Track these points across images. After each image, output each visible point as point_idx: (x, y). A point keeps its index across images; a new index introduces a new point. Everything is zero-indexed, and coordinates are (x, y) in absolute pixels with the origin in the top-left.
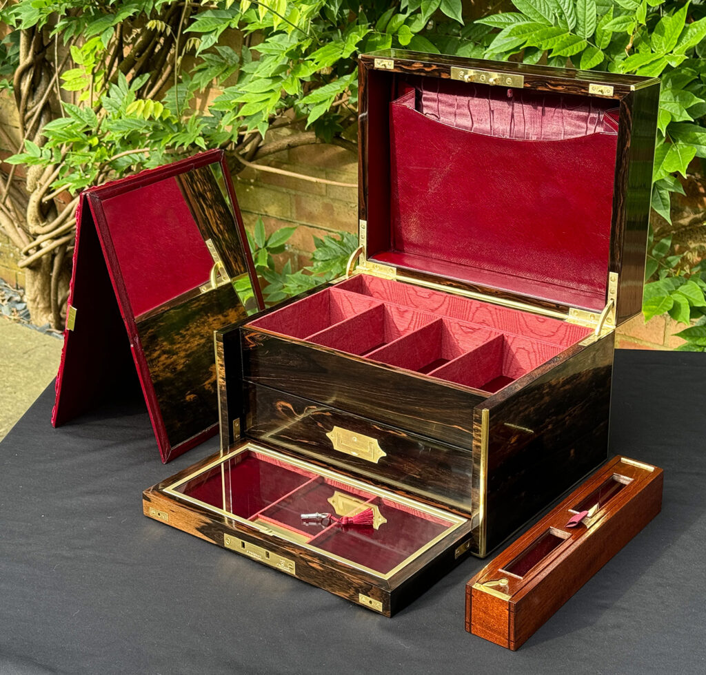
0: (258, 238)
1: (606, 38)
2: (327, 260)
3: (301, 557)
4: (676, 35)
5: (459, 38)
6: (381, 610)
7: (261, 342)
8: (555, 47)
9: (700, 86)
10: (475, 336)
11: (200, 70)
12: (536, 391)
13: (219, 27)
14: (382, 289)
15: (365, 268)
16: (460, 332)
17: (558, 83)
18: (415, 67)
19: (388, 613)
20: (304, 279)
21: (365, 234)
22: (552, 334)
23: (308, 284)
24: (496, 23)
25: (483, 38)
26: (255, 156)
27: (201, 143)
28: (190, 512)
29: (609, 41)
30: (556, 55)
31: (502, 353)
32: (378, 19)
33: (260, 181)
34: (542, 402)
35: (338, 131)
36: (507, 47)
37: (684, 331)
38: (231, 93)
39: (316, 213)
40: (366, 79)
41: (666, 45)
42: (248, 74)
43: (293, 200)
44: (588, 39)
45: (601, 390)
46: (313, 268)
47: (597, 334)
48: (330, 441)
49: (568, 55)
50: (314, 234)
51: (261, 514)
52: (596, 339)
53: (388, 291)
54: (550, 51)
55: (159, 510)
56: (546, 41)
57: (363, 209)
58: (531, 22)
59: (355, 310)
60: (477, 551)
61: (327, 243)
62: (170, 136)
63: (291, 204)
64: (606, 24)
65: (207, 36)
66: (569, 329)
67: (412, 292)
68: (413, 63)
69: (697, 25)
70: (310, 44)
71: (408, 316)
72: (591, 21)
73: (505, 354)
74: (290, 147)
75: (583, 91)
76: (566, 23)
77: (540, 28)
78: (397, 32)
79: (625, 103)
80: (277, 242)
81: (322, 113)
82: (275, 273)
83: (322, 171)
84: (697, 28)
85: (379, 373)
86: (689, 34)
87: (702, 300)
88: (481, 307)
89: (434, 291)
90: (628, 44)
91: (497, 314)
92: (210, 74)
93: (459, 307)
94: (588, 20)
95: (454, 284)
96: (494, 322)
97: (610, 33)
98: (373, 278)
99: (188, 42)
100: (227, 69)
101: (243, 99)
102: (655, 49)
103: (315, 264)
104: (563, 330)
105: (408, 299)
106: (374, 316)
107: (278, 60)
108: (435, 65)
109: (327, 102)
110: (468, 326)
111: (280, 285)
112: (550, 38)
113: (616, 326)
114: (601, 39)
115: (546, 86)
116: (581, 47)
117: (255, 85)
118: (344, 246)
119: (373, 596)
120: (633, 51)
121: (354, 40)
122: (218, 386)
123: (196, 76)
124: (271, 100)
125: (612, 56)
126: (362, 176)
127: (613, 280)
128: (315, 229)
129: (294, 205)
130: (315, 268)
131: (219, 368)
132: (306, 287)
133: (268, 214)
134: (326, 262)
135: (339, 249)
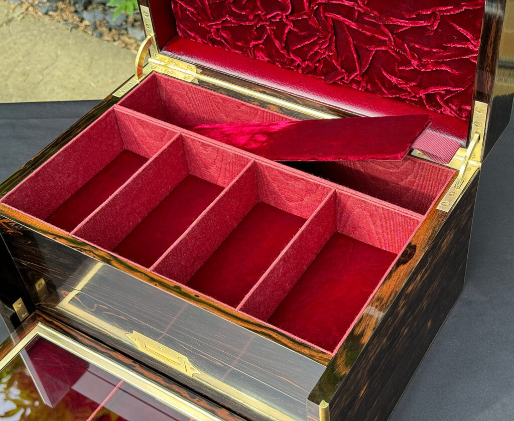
15: (159, 63)
48: (132, 341)
127: (481, 111)
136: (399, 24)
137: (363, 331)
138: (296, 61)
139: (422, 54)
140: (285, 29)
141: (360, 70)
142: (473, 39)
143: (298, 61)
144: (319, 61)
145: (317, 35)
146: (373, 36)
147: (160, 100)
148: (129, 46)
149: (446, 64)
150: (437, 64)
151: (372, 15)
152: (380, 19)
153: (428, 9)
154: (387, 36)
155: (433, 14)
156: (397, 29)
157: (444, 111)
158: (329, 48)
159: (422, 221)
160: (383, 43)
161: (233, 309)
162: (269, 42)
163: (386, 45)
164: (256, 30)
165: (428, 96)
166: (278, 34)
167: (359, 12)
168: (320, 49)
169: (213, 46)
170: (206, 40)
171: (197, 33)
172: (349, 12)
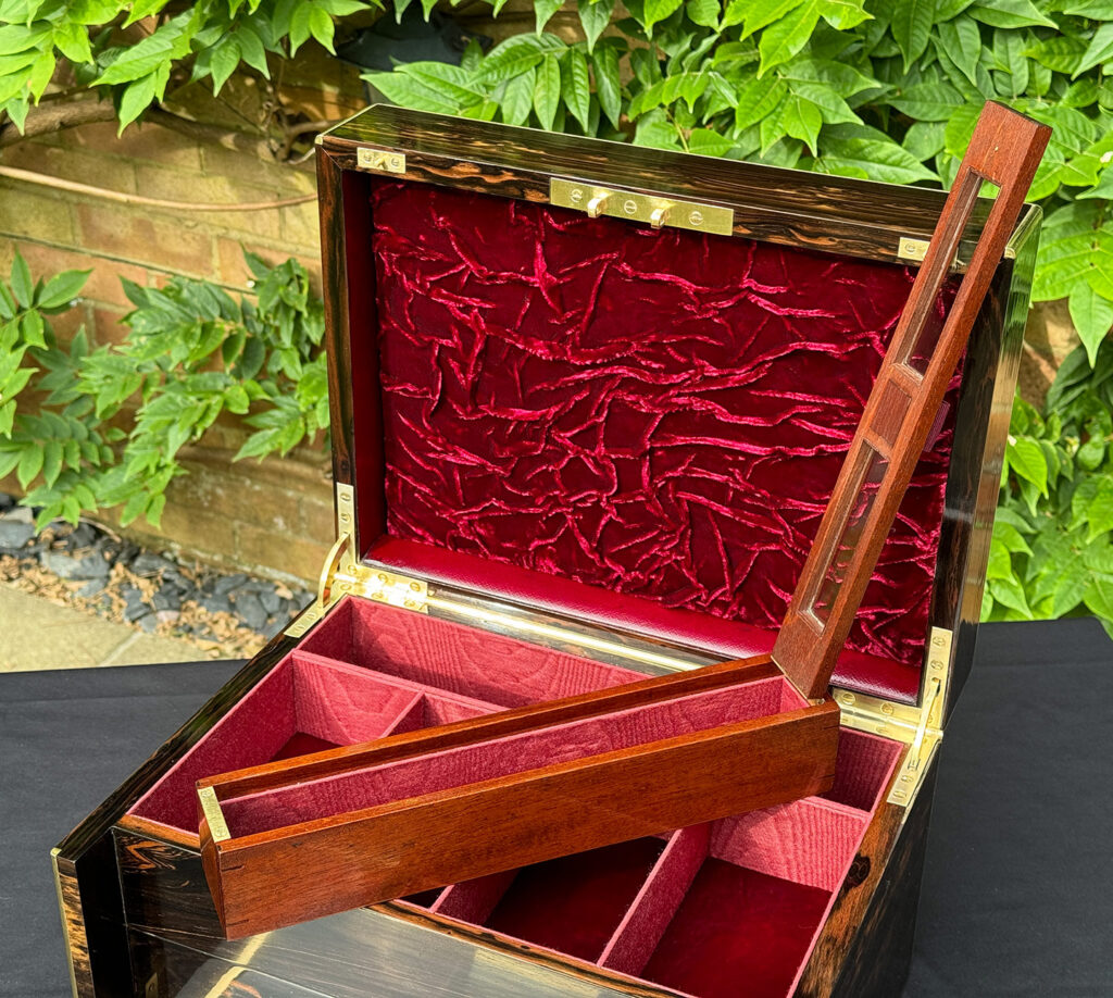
0: (20, 291)
2: (156, 334)
7: (170, 861)
15: (354, 580)
17: (818, 230)
18: (459, 173)
20: (115, 364)
21: (351, 513)
23: (122, 371)
39: (122, 236)
40: (337, 189)
43: (75, 212)
46: (132, 348)
50: (123, 274)
53: (414, 633)
57: (343, 463)
61: (152, 299)
63: (71, 219)
68: (455, 163)
75: (885, 252)
80: (56, 297)
81: (147, 102)
83: (127, 162)
89: (521, 643)
103: (134, 341)
105: (463, 653)
108: (508, 170)
109: (152, 78)
111: (69, 372)
115: (790, 236)
118: (184, 305)
122: (72, 961)
126: (338, 395)
127: (941, 643)
128: (122, 264)
129: (78, 221)
130: (136, 348)
131: (69, 927)
132: (120, 378)
133: (28, 236)
134: (155, 338)
135: (176, 311)
136: (804, 509)
137: (817, 988)
138: (615, 572)
140: (601, 518)
141: (732, 585)
142: (922, 533)
143: (619, 571)
144: (656, 572)
145: (658, 528)
146: (759, 529)
147: (352, 645)
148: (43, 590)
149: (878, 571)
151: (758, 495)
152: (772, 501)
154: (783, 528)
156: (799, 518)
157: (872, 648)
158: (677, 550)
159: (869, 822)
160: (775, 539)
161: (593, 965)
162: (569, 540)
163: (777, 543)
166: (587, 528)
167: (735, 490)
168: (662, 550)
169: (455, 549)
170: (444, 541)
171: (428, 529)
172: (718, 491)
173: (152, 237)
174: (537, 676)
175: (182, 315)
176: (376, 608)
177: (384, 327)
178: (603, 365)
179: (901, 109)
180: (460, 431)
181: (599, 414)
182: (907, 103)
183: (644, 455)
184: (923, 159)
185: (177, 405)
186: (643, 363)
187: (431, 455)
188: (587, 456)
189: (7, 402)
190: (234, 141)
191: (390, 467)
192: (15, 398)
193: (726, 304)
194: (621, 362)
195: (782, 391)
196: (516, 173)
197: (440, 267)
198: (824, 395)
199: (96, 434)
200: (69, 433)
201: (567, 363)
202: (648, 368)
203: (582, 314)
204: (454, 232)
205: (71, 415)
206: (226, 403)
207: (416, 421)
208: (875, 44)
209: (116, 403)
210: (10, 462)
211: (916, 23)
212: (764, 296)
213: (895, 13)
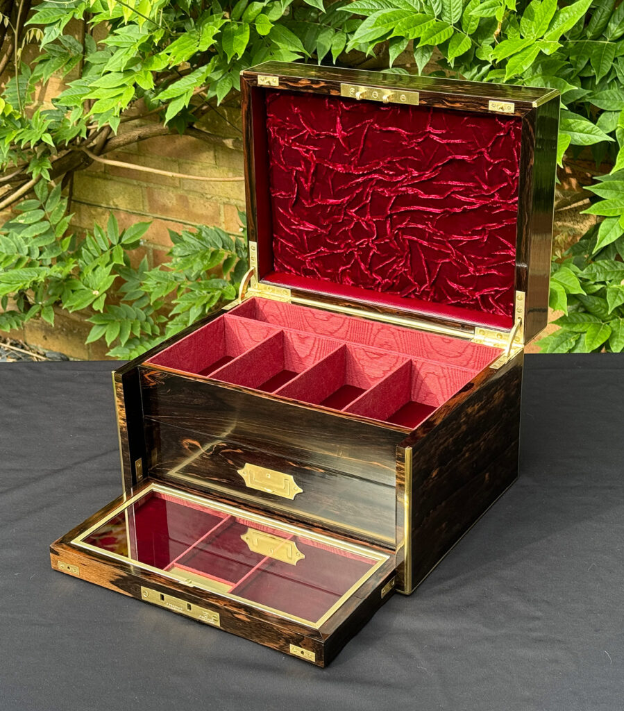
0: (112, 235)
1: (473, 23)
2: (186, 256)
3: (226, 609)
4: (547, 20)
5: (319, 24)
6: (313, 659)
7: (162, 380)
8: (422, 35)
9: (570, 70)
10: (381, 361)
11: (41, 62)
12: (454, 422)
13: (62, 19)
14: (278, 312)
15: (257, 291)
16: (365, 357)
18: (302, 84)
19: (322, 664)
20: (162, 276)
21: (255, 256)
22: (459, 355)
23: (166, 280)
24: (359, 9)
25: (343, 23)
26: (103, 149)
27: (48, 139)
28: (103, 566)
29: (476, 26)
30: (424, 44)
31: (411, 378)
32: (233, 8)
33: (109, 174)
34: (460, 432)
35: (191, 121)
36: (373, 36)
37: (561, 319)
38: (77, 86)
39: (170, 205)
40: (249, 96)
41: (536, 30)
42: (94, 64)
43: (145, 193)
44: (454, 25)
45: (512, 410)
46: (171, 264)
47: (506, 355)
48: (242, 479)
49: (436, 44)
50: (170, 228)
51: (176, 562)
52: (506, 361)
53: (283, 314)
54: (417, 41)
55: (68, 564)
56: (413, 29)
57: (252, 230)
58: (395, 9)
59: (253, 337)
60: (402, 588)
61: (185, 238)
62: (15, 133)
63: (143, 196)
64: (473, 9)
65: (50, 28)
66: (476, 350)
67: (310, 315)
68: (300, 79)
69: (568, 10)
70: (162, 35)
71: (310, 342)
72: (458, 5)
73: (414, 379)
74: (140, 138)
75: (482, 108)
76: (432, 9)
77: (406, 15)
78: (254, 21)
79: (527, 120)
80: (131, 238)
81: (181, 108)
82: (131, 270)
83: (175, 161)
84: (568, 13)
85: (290, 410)
86: (560, 19)
87: (578, 287)
88: (382, 329)
89: (333, 314)
90: (495, 29)
91: (400, 335)
92: (53, 66)
93: (361, 330)
94: (454, 5)
95: (353, 305)
96: (398, 344)
97: (477, 19)
98: (267, 301)
99: (28, 33)
100: (70, 60)
101: (94, 96)
102: (524, 33)
103: (174, 260)
104: (469, 351)
105: (305, 322)
106: (274, 344)
107: (129, 53)
108: (323, 81)
109: (184, 97)
110: (373, 351)
111: (137, 282)
112: (416, 25)
113: (525, 344)
114: (468, 25)
115: (443, 104)
116: (448, 34)
117: (106, 80)
118: (203, 241)
119: (305, 646)
120: (502, 37)
121: (210, 32)
122: (119, 427)
123: (38, 68)
124: (124, 95)
125: (480, 41)
127: (520, 299)
128: (170, 222)
129: (146, 197)
130: (174, 264)
131: (118, 409)
132: (165, 284)
133: (118, 208)
134: (185, 258)
135: (198, 243)
136: (459, 239)
138: (377, 280)
139: (477, 263)
140: (370, 252)
141: (430, 282)
142: (511, 246)
143: (379, 279)
144: (396, 278)
145: (395, 255)
146: (440, 251)
149: (495, 268)
150: (488, 269)
151: (439, 234)
152: (444, 237)
153: (480, 226)
154: (449, 249)
155: (484, 229)
156: (458, 244)
157: (495, 311)
158: (404, 266)
160: (447, 256)
162: (357, 264)
163: (449, 258)
164: (345, 257)
165: (482, 296)
166: (364, 258)
167: (429, 233)
168: (398, 266)
169: (305, 276)
170: (300, 272)
171: (292, 266)
172: (421, 233)
173: (187, 206)
174: (340, 331)
175: (201, 246)
176: (266, 302)
177: (271, 164)
178: (367, 174)
179: (595, 104)
180: (305, 214)
181: (367, 199)
182: (598, 101)
183: (387, 218)
184: (608, 132)
185: (196, 295)
186: (386, 172)
187: (294, 227)
188: (363, 221)
189: (101, 295)
190: (233, 143)
191: (275, 236)
192: (106, 292)
193: (420, 140)
194: (375, 172)
195: (447, 181)
196: (326, 82)
197: (296, 132)
198: (465, 182)
199: (151, 318)
200: (135, 317)
201: (352, 174)
202: (388, 174)
203: (358, 150)
204: (301, 114)
205: (138, 307)
206: (223, 295)
207: (286, 209)
208: (581, 69)
209: (162, 296)
210: (101, 331)
211: (605, 57)
212: (436, 135)
213: (594, 52)
